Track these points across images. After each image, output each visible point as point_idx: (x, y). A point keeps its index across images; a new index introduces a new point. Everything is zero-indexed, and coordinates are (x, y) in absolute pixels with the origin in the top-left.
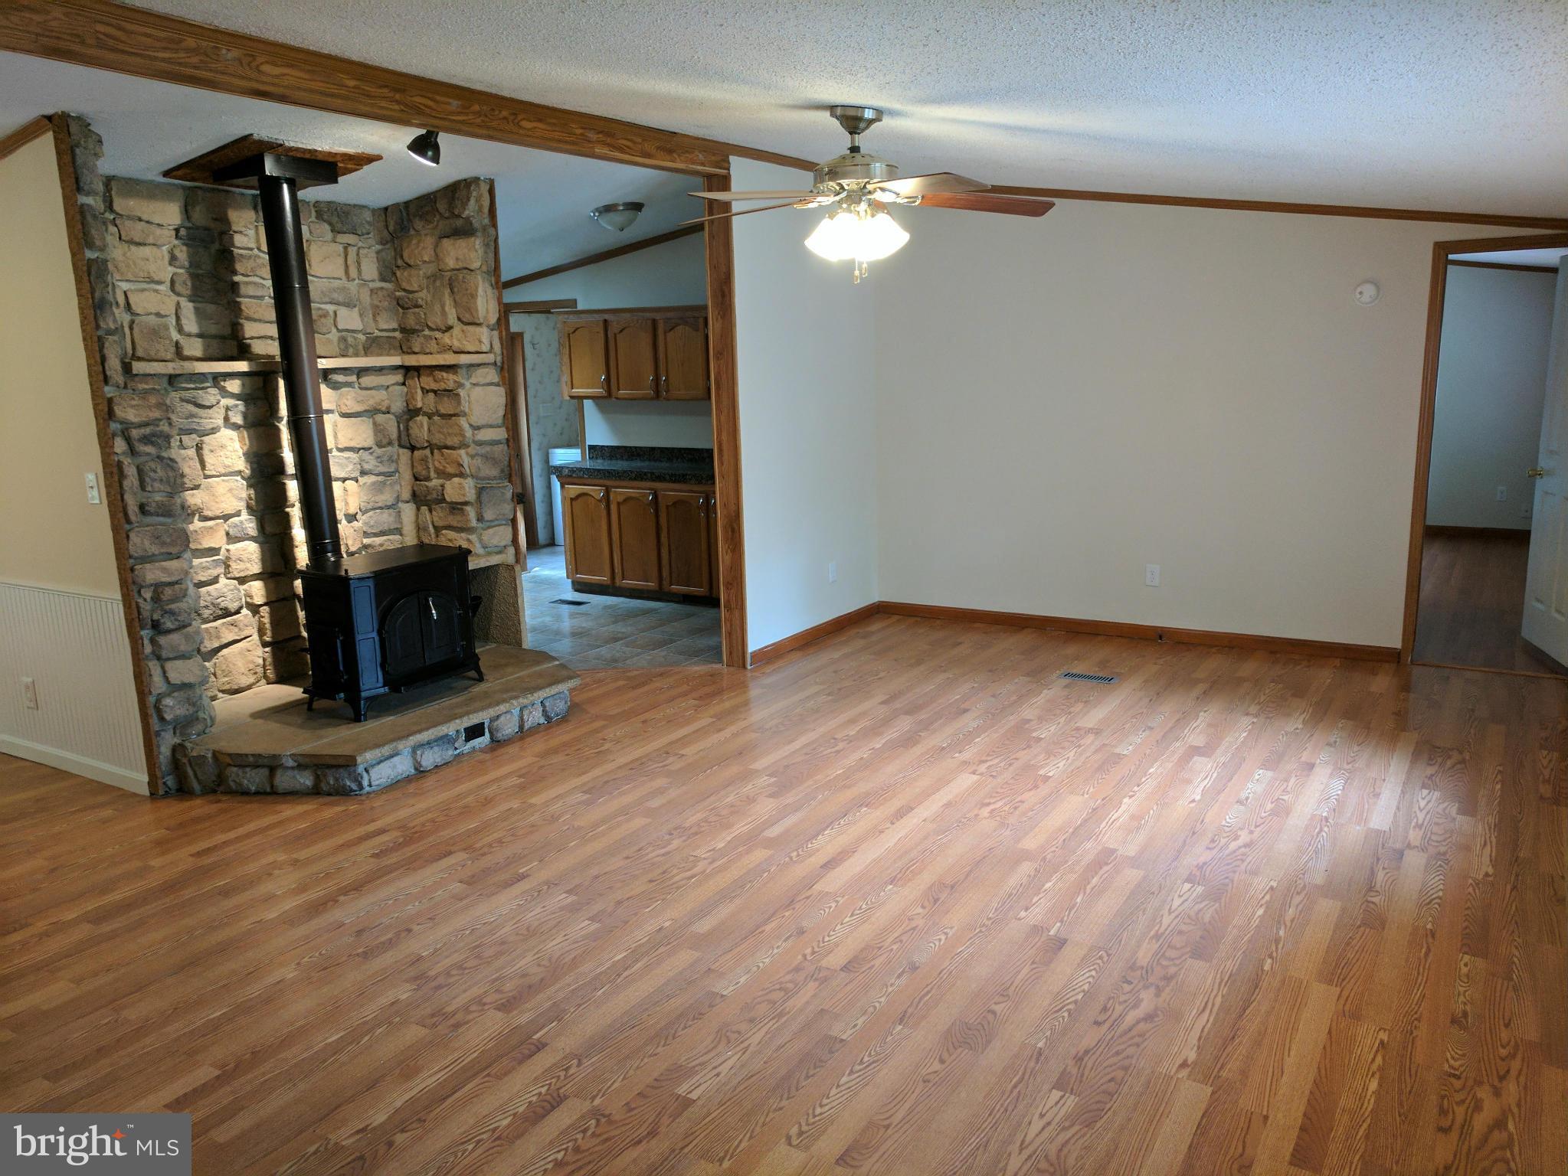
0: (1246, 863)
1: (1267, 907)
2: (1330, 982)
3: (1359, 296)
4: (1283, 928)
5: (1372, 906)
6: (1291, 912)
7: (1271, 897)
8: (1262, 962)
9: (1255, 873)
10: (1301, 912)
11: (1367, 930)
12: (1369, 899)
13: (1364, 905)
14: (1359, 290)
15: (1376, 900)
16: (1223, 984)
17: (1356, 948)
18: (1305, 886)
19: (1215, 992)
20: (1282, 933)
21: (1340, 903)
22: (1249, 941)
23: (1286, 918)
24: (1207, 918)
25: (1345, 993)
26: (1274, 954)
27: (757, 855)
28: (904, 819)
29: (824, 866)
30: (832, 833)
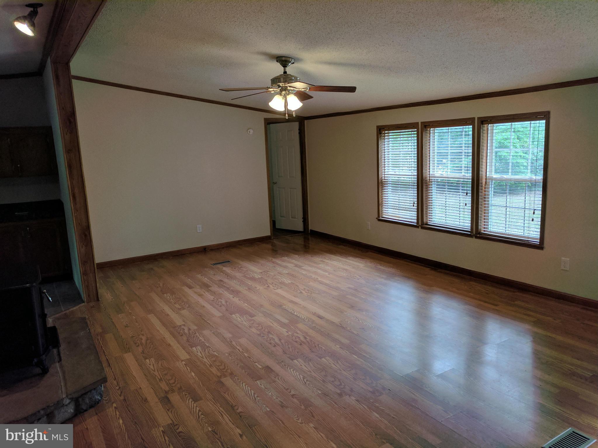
3: (249, 133)
14: (249, 131)
27: (301, 326)
28: (299, 303)
29: (321, 319)
30: (298, 313)
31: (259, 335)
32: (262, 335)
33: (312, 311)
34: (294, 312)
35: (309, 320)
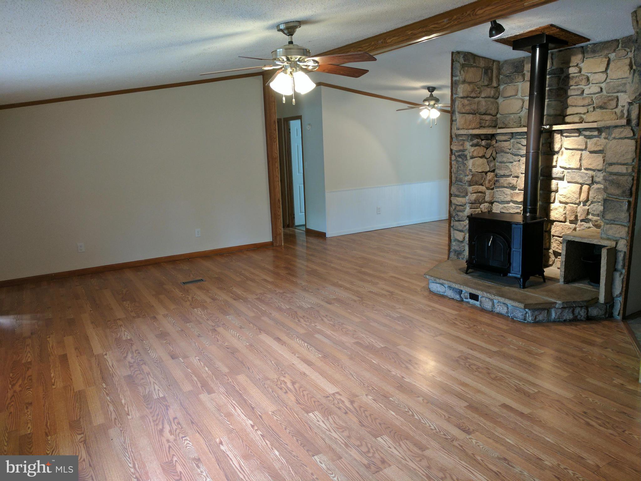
0: (151, 420)
1: (122, 405)
2: (79, 391)
4: (110, 400)
5: (80, 432)
6: (111, 408)
7: (125, 410)
8: (107, 385)
9: (143, 417)
10: (108, 411)
11: (76, 419)
12: (82, 435)
13: (83, 431)
15: (79, 437)
16: (113, 373)
17: (76, 408)
18: (115, 424)
19: (113, 370)
20: (108, 398)
21: (95, 425)
22: (117, 389)
23: (111, 404)
24: (140, 388)
25: (72, 391)
26: (105, 390)
27: (302, 331)
28: (300, 360)
29: (279, 338)
30: (303, 344)
31: (343, 324)
32: (340, 324)
33: (285, 347)
34: (307, 347)
35: (292, 336)
